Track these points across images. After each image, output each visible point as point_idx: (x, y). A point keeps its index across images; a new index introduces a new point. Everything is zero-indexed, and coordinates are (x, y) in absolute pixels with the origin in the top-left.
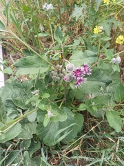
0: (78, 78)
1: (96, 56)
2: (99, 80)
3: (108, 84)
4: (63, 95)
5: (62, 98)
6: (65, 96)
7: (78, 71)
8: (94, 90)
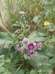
0: (31, 51)
1: (45, 37)
2: (45, 54)
3: (50, 58)
4: (22, 61)
5: (21, 63)
6: (23, 62)
7: (32, 45)
8: (41, 61)
